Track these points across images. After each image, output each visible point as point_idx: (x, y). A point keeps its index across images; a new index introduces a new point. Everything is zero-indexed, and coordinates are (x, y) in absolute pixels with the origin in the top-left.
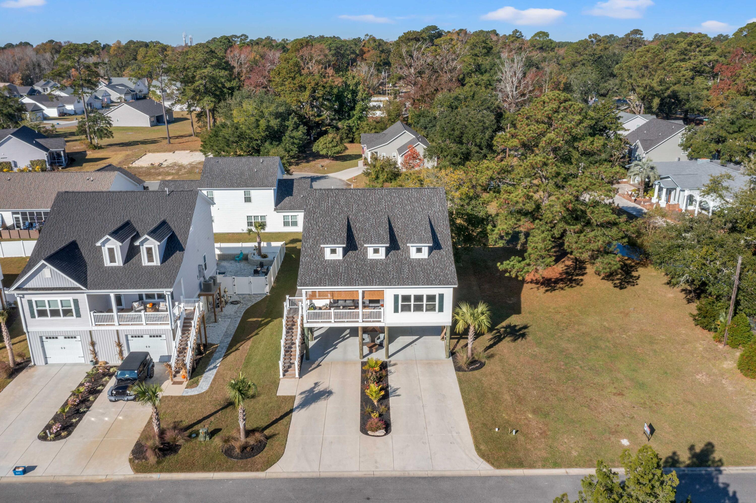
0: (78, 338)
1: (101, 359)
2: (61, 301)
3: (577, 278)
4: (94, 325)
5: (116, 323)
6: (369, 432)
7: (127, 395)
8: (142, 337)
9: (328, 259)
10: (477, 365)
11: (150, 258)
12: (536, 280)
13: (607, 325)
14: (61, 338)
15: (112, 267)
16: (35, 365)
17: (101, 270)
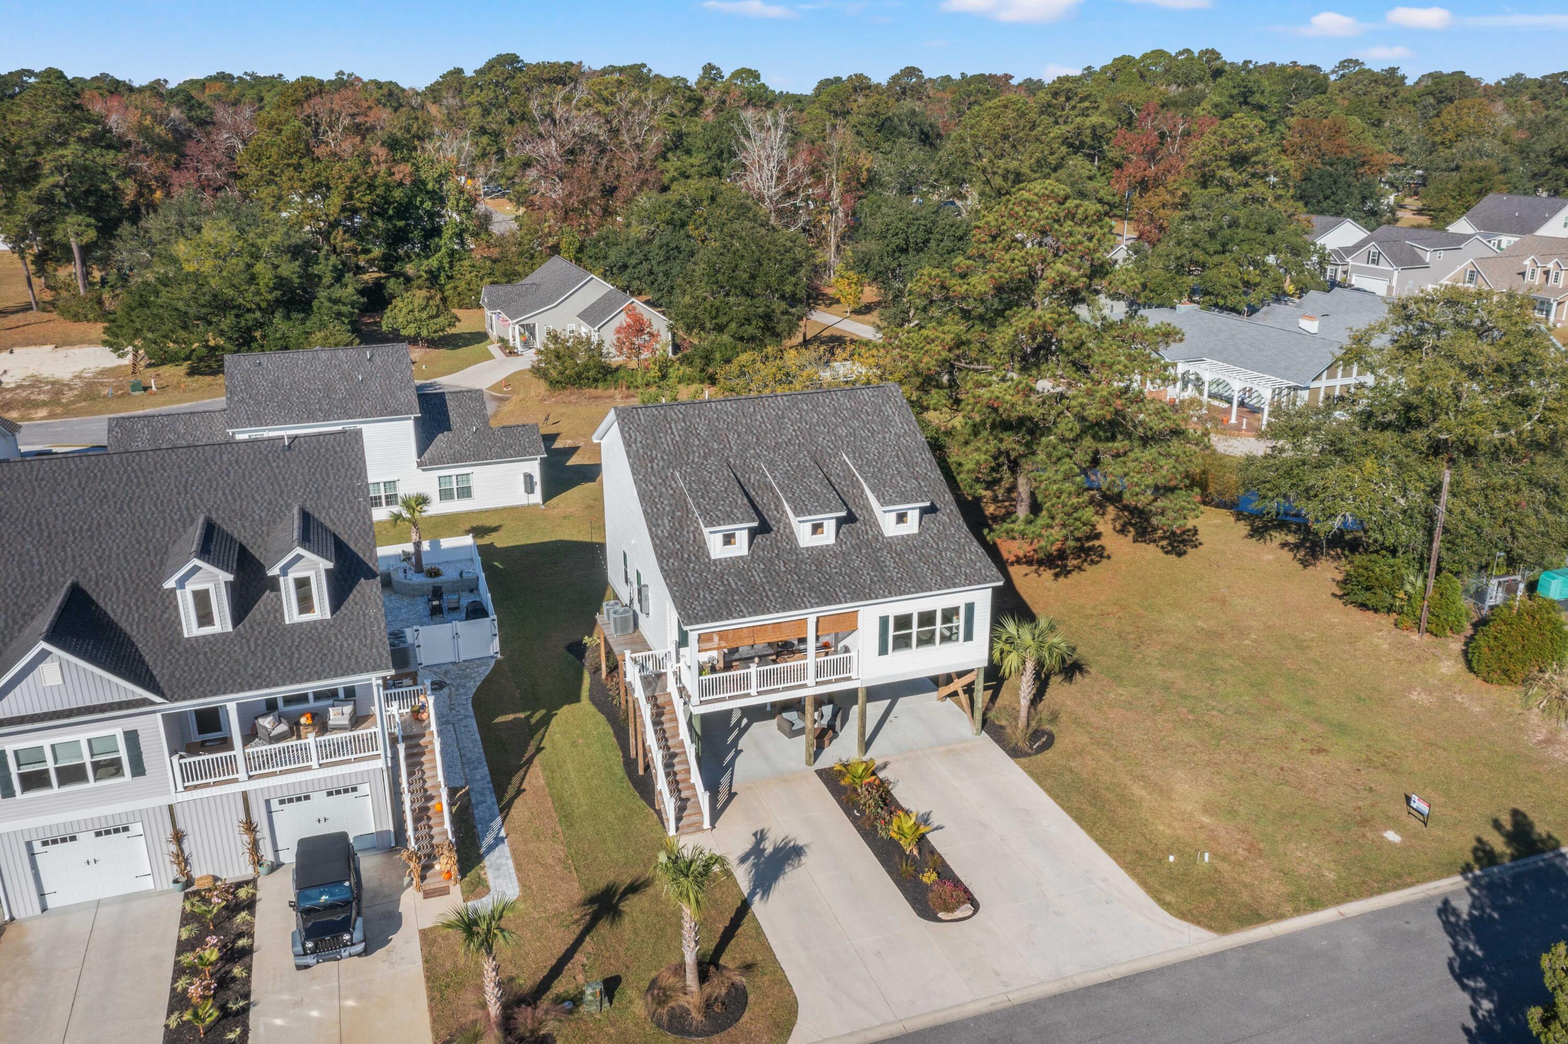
0: (136, 828)
1: (200, 871)
2: (89, 741)
3: (1091, 544)
4: (180, 788)
5: (242, 775)
6: (941, 915)
7: (345, 946)
8: (307, 798)
9: (718, 557)
10: (1044, 739)
11: (305, 603)
12: (1025, 556)
13: (1205, 626)
14: (86, 839)
15: (204, 637)
16: (12, 919)
17: (181, 649)
